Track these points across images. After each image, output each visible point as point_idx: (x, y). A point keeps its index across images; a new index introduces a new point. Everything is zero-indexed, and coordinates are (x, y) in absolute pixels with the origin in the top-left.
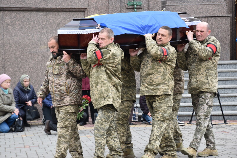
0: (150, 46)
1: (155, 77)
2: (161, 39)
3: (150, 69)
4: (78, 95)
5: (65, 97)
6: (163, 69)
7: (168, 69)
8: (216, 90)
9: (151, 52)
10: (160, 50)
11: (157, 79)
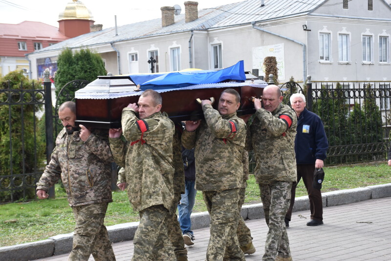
0: (214, 117)
1: (217, 164)
2: (226, 108)
3: (210, 152)
4: (106, 188)
5: (88, 191)
6: (229, 152)
7: (235, 152)
8: (295, 178)
9: (215, 127)
10: (227, 125)
11: (219, 166)
